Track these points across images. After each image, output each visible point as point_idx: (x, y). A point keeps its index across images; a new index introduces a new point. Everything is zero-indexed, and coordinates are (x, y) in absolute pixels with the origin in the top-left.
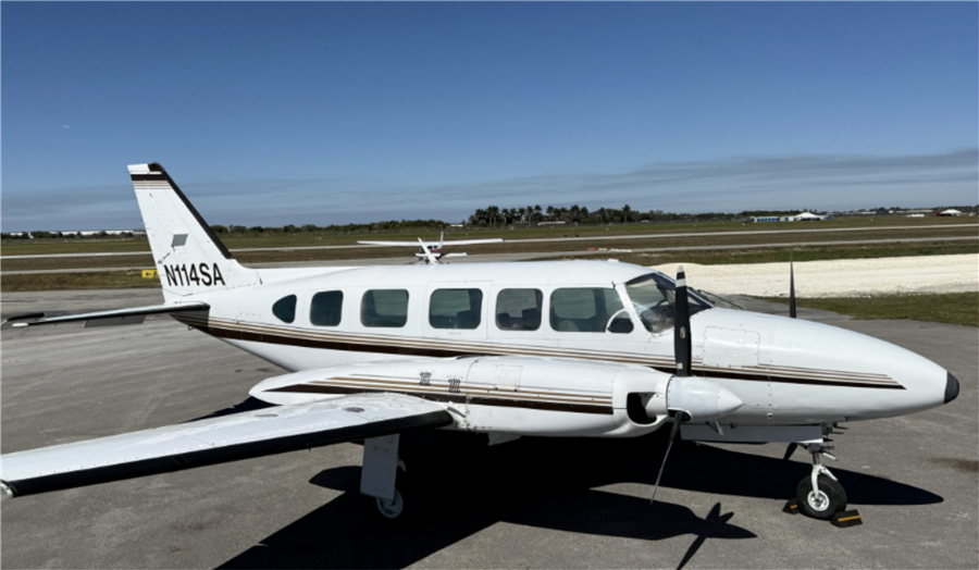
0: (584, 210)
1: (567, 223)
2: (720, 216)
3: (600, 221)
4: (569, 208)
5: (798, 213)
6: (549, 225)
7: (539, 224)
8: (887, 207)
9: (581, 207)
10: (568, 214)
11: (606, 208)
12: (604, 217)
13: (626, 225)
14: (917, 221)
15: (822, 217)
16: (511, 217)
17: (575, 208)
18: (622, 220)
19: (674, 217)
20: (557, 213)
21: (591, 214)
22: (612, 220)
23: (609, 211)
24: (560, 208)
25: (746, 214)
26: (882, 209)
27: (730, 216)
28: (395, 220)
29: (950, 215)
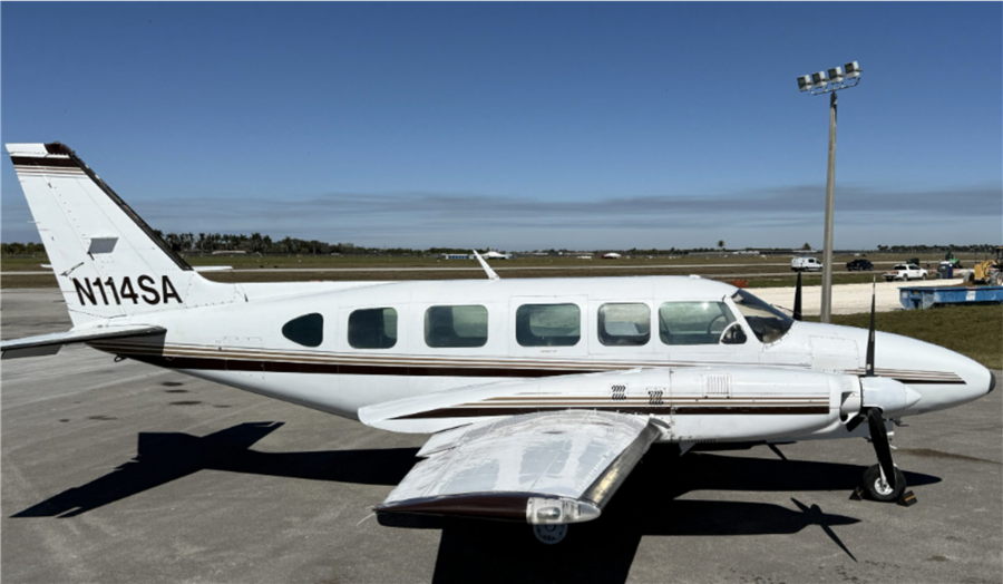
0: (267, 239)
1: (248, 253)
2: (409, 252)
3: (285, 252)
4: (249, 236)
6: (225, 255)
7: (214, 253)
8: (556, 250)
9: (263, 235)
10: (248, 243)
11: (292, 238)
12: (290, 247)
13: (315, 258)
14: (587, 262)
15: (506, 256)
17: (256, 237)
18: (311, 251)
19: (363, 250)
20: (236, 242)
21: (275, 244)
22: (299, 251)
23: (296, 241)
24: (238, 235)
25: (433, 251)
26: (552, 251)
27: (419, 253)
29: (611, 258)
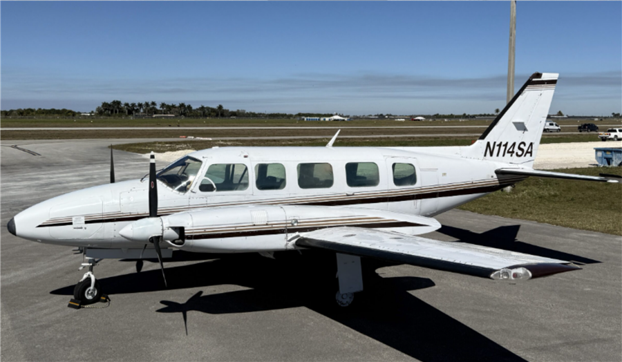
0: (189, 107)
1: (176, 116)
2: (284, 116)
3: (201, 116)
4: (178, 105)
5: (332, 115)
6: (161, 117)
7: (154, 116)
8: (384, 114)
9: (186, 104)
10: (177, 109)
11: (205, 106)
12: (204, 113)
13: (219, 119)
14: (401, 123)
15: (346, 119)
16: (132, 110)
17: (182, 105)
18: (217, 116)
19: (254, 115)
20: (168, 108)
21: (194, 110)
22: (209, 115)
23: (208, 108)
24: (170, 104)
25: (300, 115)
26: (381, 115)
27: (291, 116)
28: (32, 108)
29: (419, 120)
